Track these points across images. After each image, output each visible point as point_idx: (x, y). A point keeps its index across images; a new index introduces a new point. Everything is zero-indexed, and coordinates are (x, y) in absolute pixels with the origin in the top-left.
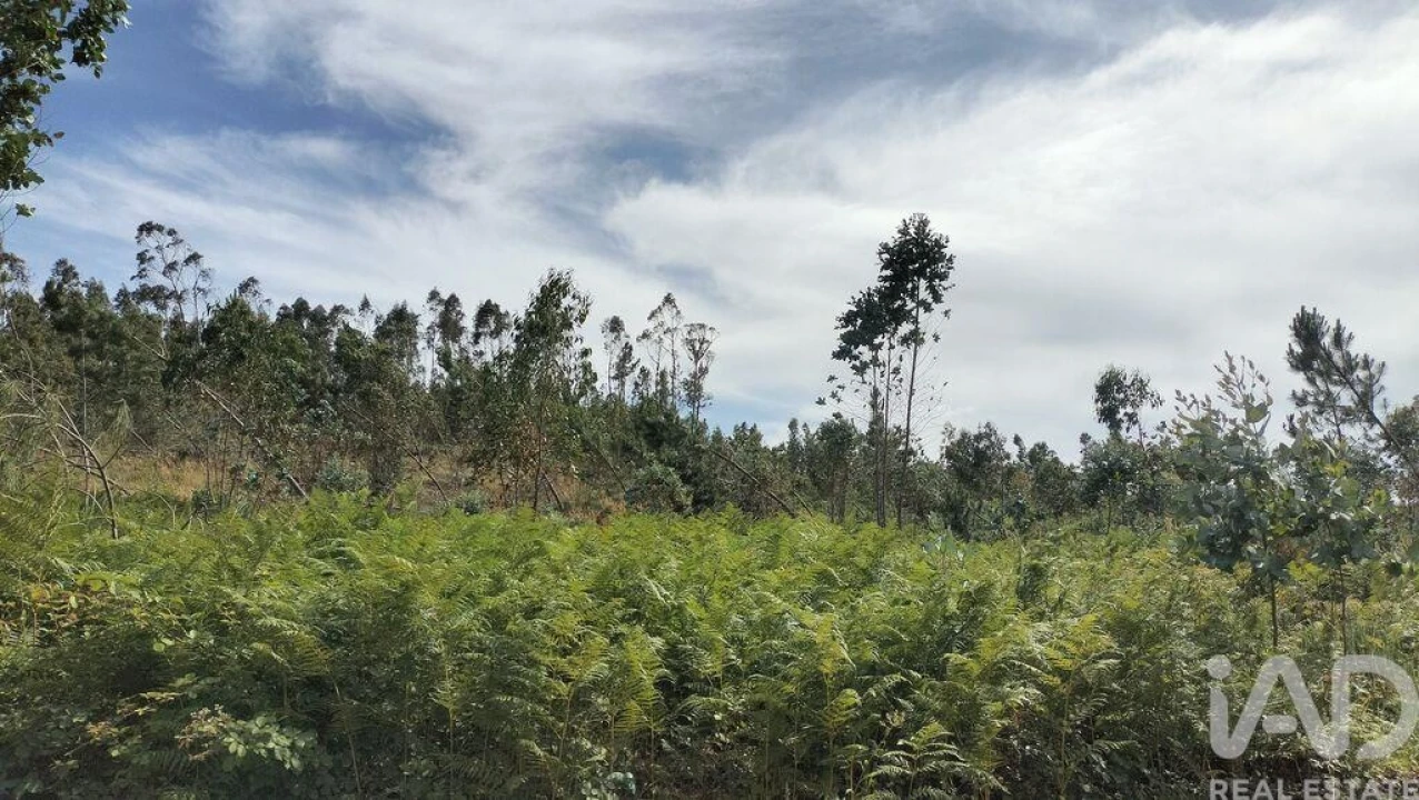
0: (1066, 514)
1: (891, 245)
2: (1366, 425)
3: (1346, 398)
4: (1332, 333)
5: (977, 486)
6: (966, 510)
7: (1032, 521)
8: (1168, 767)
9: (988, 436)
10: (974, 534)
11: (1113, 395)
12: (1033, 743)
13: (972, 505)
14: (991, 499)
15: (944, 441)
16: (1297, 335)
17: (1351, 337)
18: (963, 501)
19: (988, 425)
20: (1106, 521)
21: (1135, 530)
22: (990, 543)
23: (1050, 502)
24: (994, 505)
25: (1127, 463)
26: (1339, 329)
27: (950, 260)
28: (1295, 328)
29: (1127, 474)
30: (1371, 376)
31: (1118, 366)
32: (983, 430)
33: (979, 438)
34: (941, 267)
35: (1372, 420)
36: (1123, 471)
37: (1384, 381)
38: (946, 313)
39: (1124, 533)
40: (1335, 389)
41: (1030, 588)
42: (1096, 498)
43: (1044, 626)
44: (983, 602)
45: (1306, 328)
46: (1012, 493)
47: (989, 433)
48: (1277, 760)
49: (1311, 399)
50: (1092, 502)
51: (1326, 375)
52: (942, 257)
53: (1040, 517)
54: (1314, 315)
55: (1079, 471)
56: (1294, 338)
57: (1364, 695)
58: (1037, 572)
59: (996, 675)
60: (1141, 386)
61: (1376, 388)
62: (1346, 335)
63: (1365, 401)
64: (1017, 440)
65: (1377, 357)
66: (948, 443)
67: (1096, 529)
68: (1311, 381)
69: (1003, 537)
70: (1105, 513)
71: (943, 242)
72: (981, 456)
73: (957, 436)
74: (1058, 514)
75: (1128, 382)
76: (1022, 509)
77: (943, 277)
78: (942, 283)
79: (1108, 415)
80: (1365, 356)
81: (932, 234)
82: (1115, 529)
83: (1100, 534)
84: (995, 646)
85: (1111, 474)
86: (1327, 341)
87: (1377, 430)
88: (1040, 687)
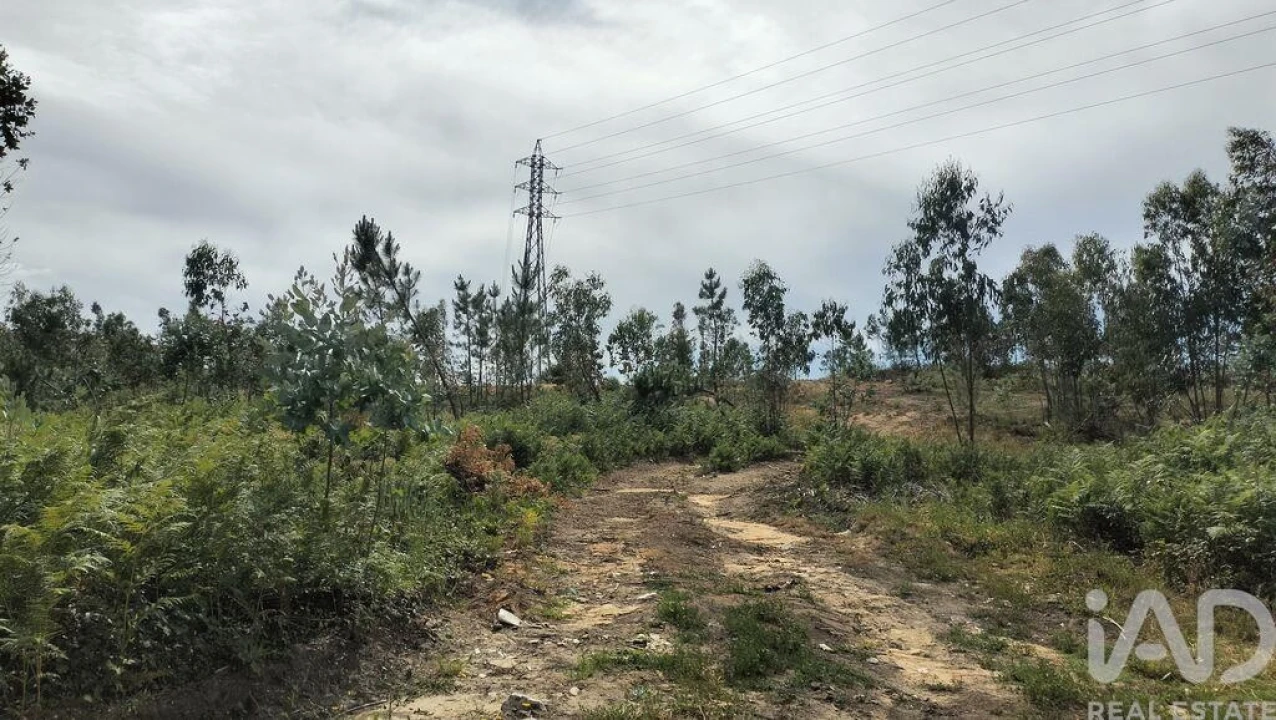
0: (142, 385)
2: (402, 320)
3: (389, 296)
4: (384, 241)
5: (46, 354)
6: (33, 377)
7: (107, 390)
8: (225, 613)
9: (63, 301)
10: (40, 403)
11: (203, 269)
12: (93, 609)
13: (42, 372)
14: (62, 367)
15: (12, 302)
16: (359, 239)
17: (398, 248)
18: (30, 367)
19: (64, 290)
20: (183, 393)
21: (209, 401)
22: (59, 413)
23: (128, 371)
24: (66, 375)
25: (206, 338)
26: (390, 239)
27: (30, 104)
28: (357, 233)
29: (205, 349)
30: (409, 281)
31: (211, 243)
32: (57, 295)
33: (51, 302)
34: (19, 110)
35: (407, 316)
36: (201, 345)
37: (418, 286)
38: (23, 162)
39: (199, 403)
40: (382, 289)
41: (105, 458)
42: (175, 370)
43: (117, 493)
44: (52, 472)
45: (366, 234)
46: (88, 362)
47: (65, 297)
48: (319, 593)
49: (365, 295)
50: (169, 372)
51: (375, 275)
52: (20, 99)
53: (116, 387)
54: (372, 224)
55: (154, 343)
56: (355, 241)
58: (112, 440)
59: (60, 545)
60: (230, 265)
61: (412, 291)
62: (394, 245)
63: (403, 299)
64: (96, 308)
65: (415, 267)
66: (16, 304)
67: (171, 400)
68: (365, 281)
69: (74, 407)
70: (182, 386)
71: (23, 82)
72: (54, 322)
73: (27, 298)
74: (134, 385)
75: (219, 261)
76: (97, 378)
77: (21, 121)
78: (20, 128)
79: (196, 289)
80: (407, 265)
81: (9, 69)
82: (191, 400)
83: (175, 404)
84: (62, 515)
85: (190, 348)
86: (380, 249)
87: (410, 323)
88: (107, 553)
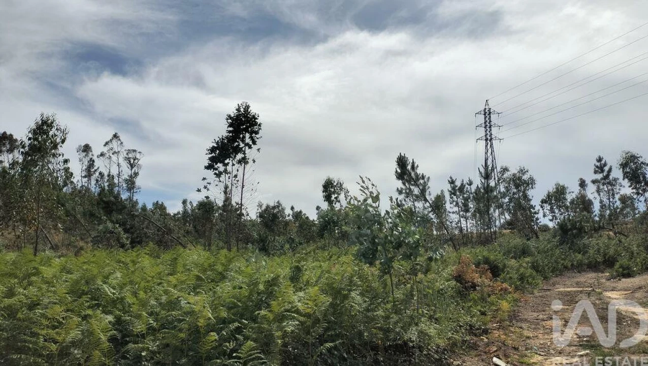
0: (311, 242)
1: (232, 116)
2: (423, 202)
3: (416, 191)
4: (411, 164)
5: (273, 231)
6: (268, 241)
7: (297, 245)
8: (354, 353)
9: (278, 207)
10: (272, 252)
11: (330, 189)
12: (297, 349)
13: (271, 239)
14: (279, 236)
15: (258, 209)
16: (399, 165)
17: (417, 166)
18: (267, 237)
19: (278, 202)
20: (327, 245)
21: (339, 248)
22: (279, 257)
23: (305, 236)
24: (280, 239)
25: (335, 218)
26: (413, 162)
27: (260, 125)
28: (398, 162)
29: (335, 224)
30: (425, 182)
31: (331, 177)
32: (276, 204)
33: (274, 208)
34: (256, 128)
35: (426, 200)
36: (334, 222)
37: (430, 184)
38: (258, 150)
39: (335, 249)
40: (412, 187)
41: (296, 276)
42: (323, 234)
43: (301, 294)
44: (275, 285)
45: (402, 162)
46: (289, 233)
47: (279, 205)
48: (396, 345)
49: (404, 191)
50: (321, 236)
51: (409, 182)
52: (256, 124)
53: (301, 244)
54: (404, 157)
55: (316, 222)
56: (397, 166)
57: (427, 314)
58: (298, 270)
59: (281, 318)
60: (340, 186)
61: (427, 187)
62: (416, 165)
63: (423, 192)
64: (292, 208)
65: (427, 175)
66: (260, 211)
67: (323, 248)
68: (404, 184)
69: (285, 254)
70: (327, 241)
71: (256, 116)
72: (275, 216)
73: (264, 207)
74: (308, 242)
75: (335, 184)
76: (293, 240)
77: (257, 133)
78: (257, 136)
79: (328, 198)
80: (423, 174)
81: (251, 112)
82: (331, 248)
83: (325, 250)
84: (279, 305)
85: (329, 224)
86: (409, 167)
87: (428, 204)
88: (299, 321)
